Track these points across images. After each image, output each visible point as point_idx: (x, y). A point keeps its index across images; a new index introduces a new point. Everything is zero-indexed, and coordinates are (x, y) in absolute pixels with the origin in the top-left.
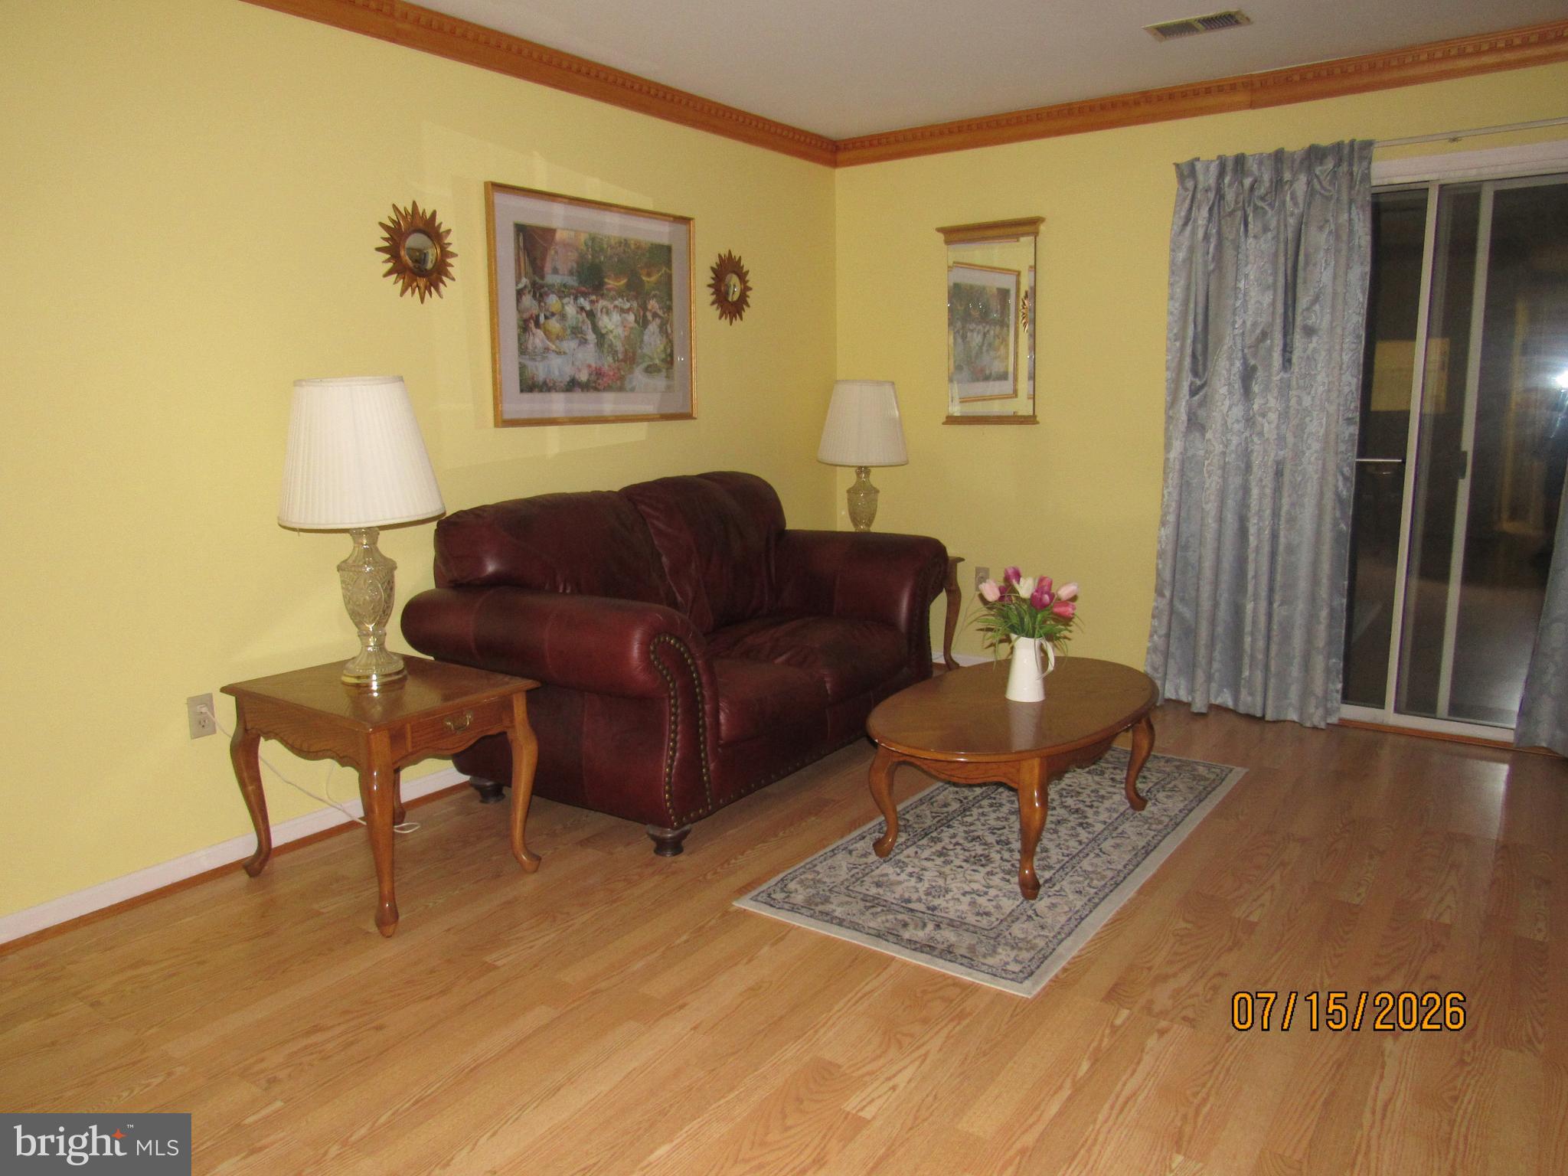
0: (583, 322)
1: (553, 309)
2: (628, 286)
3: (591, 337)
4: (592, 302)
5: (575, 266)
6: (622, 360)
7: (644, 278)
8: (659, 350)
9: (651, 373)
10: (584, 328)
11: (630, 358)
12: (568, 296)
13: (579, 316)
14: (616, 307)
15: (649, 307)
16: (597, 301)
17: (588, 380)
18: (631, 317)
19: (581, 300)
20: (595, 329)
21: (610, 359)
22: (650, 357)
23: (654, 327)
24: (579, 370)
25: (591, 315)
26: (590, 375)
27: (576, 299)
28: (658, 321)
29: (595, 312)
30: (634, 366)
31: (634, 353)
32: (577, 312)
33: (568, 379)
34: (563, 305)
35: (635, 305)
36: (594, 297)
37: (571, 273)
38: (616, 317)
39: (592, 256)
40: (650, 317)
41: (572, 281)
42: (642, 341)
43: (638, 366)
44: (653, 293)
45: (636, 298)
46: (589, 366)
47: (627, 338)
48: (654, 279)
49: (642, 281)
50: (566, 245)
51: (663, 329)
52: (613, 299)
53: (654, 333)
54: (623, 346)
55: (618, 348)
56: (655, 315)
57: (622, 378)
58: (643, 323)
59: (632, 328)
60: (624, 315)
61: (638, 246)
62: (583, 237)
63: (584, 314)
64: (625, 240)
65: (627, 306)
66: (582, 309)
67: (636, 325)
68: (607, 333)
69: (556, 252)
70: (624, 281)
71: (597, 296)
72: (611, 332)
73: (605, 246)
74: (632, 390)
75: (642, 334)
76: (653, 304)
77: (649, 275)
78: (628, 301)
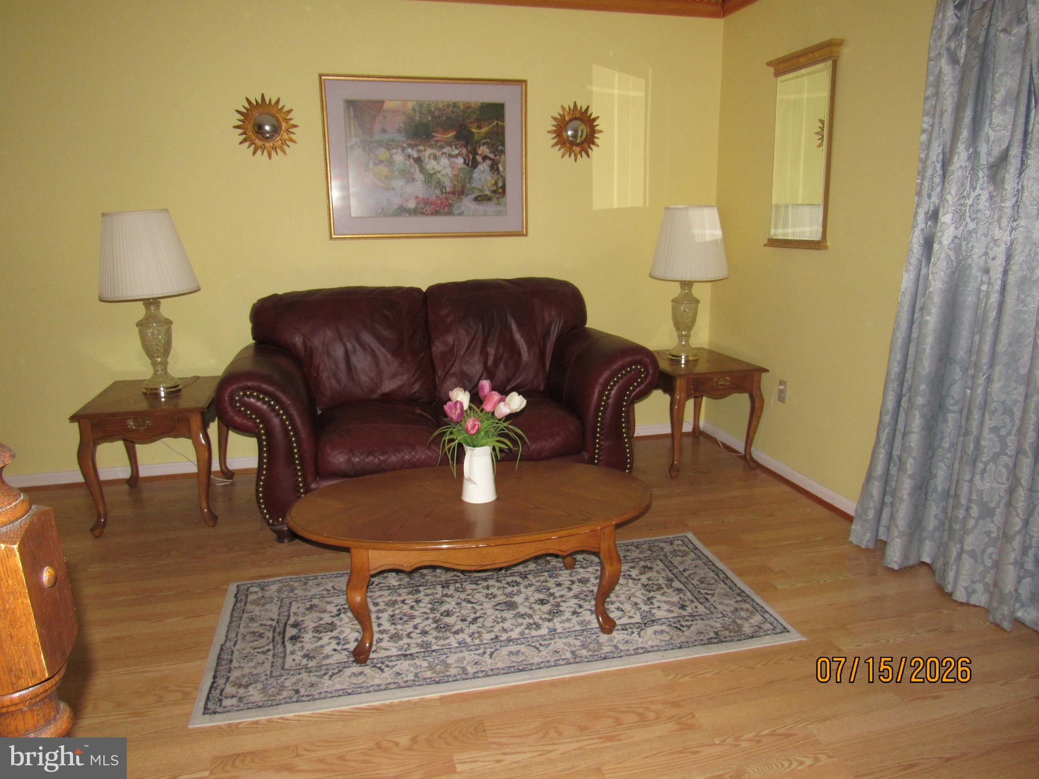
0: (411, 165)
1: (382, 158)
2: (457, 137)
3: (419, 176)
4: (419, 151)
5: (402, 125)
6: (450, 193)
7: (474, 130)
8: (489, 184)
9: (480, 201)
10: (412, 170)
11: (460, 192)
12: (397, 147)
13: (407, 162)
14: (443, 154)
15: (480, 152)
16: (425, 150)
17: (416, 207)
18: (460, 161)
19: (410, 150)
20: (422, 170)
21: (438, 192)
22: (479, 189)
23: (484, 167)
24: (407, 201)
25: (418, 160)
26: (418, 204)
27: (403, 149)
28: (488, 162)
29: (422, 158)
30: (463, 197)
31: (463, 187)
32: (405, 159)
33: (396, 207)
34: (391, 155)
35: (464, 151)
36: (422, 148)
37: (399, 131)
38: (444, 161)
39: (420, 117)
40: (479, 159)
41: (400, 137)
42: (471, 178)
43: (466, 197)
44: (484, 141)
45: (466, 146)
46: (417, 197)
47: (456, 176)
48: (484, 130)
49: (472, 133)
50: (394, 112)
51: (494, 167)
52: (442, 147)
53: (484, 171)
54: (452, 181)
55: (446, 184)
56: (485, 158)
57: (451, 205)
58: (473, 164)
59: (460, 169)
60: (452, 159)
61: (468, 107)
62: (410, 105)
63: (412, 161)
64: (455, 103)
65: (457, 152)
66: (409, 156)
67: (466, 167)
68: (435, 173)
69: (385, 117)
70: (452, 134)
71: (424, 146)
72: (439, 172)
73: (433, 109)
74: (461, 214)
75: (471, 172)
76: (484, 150)
77: (479, 127)
78: (456, 148)
